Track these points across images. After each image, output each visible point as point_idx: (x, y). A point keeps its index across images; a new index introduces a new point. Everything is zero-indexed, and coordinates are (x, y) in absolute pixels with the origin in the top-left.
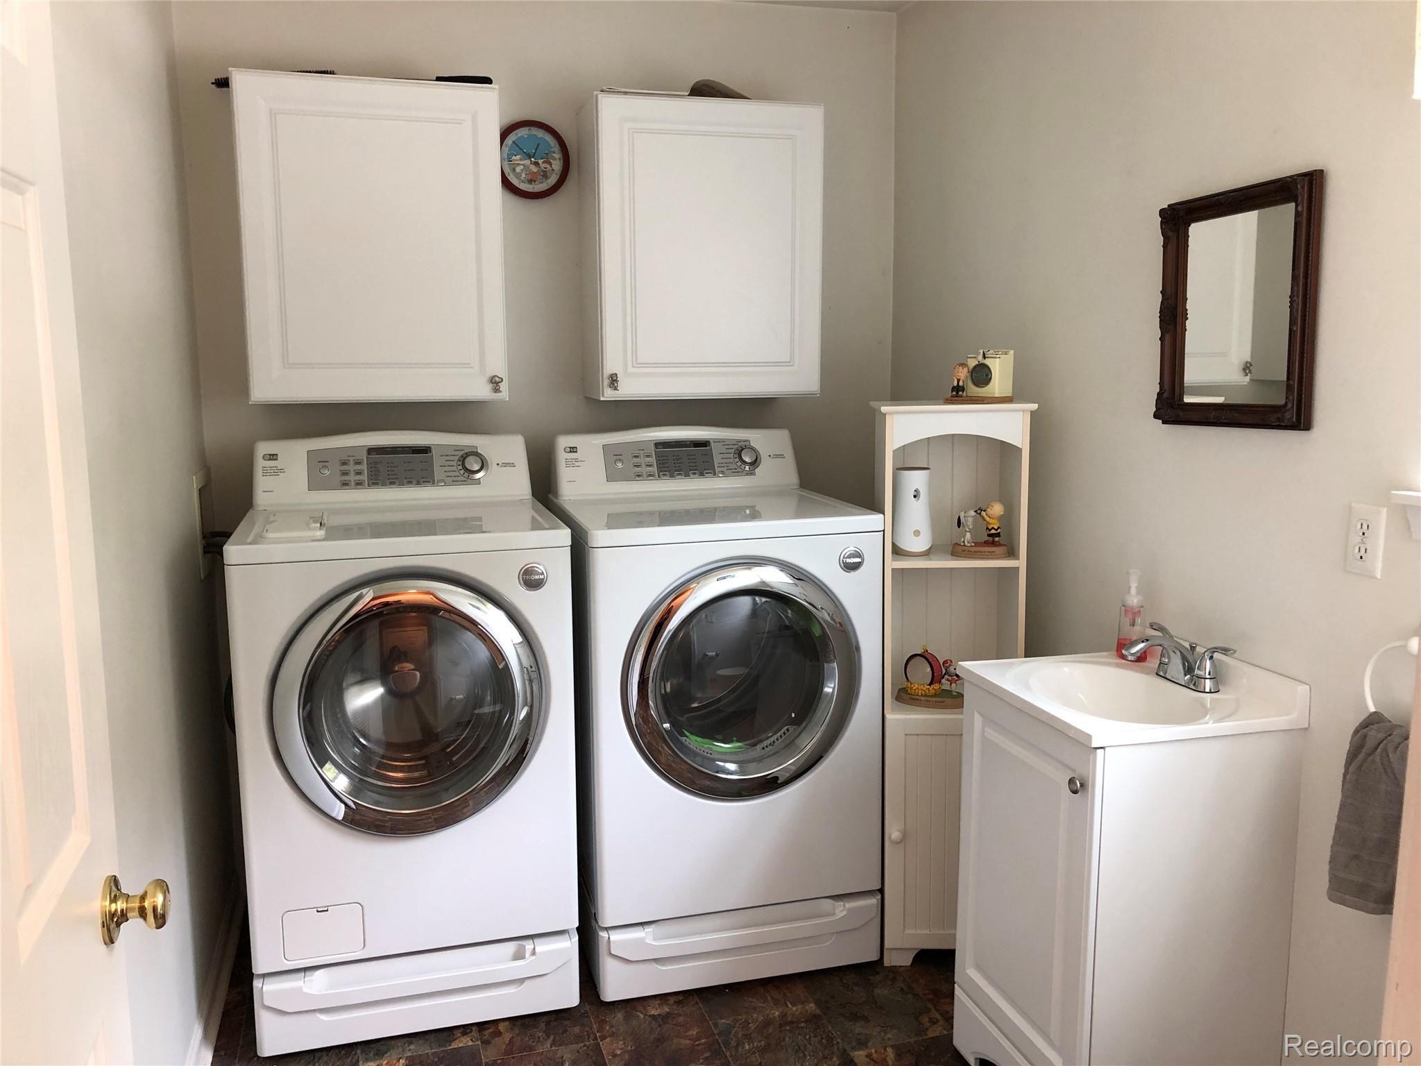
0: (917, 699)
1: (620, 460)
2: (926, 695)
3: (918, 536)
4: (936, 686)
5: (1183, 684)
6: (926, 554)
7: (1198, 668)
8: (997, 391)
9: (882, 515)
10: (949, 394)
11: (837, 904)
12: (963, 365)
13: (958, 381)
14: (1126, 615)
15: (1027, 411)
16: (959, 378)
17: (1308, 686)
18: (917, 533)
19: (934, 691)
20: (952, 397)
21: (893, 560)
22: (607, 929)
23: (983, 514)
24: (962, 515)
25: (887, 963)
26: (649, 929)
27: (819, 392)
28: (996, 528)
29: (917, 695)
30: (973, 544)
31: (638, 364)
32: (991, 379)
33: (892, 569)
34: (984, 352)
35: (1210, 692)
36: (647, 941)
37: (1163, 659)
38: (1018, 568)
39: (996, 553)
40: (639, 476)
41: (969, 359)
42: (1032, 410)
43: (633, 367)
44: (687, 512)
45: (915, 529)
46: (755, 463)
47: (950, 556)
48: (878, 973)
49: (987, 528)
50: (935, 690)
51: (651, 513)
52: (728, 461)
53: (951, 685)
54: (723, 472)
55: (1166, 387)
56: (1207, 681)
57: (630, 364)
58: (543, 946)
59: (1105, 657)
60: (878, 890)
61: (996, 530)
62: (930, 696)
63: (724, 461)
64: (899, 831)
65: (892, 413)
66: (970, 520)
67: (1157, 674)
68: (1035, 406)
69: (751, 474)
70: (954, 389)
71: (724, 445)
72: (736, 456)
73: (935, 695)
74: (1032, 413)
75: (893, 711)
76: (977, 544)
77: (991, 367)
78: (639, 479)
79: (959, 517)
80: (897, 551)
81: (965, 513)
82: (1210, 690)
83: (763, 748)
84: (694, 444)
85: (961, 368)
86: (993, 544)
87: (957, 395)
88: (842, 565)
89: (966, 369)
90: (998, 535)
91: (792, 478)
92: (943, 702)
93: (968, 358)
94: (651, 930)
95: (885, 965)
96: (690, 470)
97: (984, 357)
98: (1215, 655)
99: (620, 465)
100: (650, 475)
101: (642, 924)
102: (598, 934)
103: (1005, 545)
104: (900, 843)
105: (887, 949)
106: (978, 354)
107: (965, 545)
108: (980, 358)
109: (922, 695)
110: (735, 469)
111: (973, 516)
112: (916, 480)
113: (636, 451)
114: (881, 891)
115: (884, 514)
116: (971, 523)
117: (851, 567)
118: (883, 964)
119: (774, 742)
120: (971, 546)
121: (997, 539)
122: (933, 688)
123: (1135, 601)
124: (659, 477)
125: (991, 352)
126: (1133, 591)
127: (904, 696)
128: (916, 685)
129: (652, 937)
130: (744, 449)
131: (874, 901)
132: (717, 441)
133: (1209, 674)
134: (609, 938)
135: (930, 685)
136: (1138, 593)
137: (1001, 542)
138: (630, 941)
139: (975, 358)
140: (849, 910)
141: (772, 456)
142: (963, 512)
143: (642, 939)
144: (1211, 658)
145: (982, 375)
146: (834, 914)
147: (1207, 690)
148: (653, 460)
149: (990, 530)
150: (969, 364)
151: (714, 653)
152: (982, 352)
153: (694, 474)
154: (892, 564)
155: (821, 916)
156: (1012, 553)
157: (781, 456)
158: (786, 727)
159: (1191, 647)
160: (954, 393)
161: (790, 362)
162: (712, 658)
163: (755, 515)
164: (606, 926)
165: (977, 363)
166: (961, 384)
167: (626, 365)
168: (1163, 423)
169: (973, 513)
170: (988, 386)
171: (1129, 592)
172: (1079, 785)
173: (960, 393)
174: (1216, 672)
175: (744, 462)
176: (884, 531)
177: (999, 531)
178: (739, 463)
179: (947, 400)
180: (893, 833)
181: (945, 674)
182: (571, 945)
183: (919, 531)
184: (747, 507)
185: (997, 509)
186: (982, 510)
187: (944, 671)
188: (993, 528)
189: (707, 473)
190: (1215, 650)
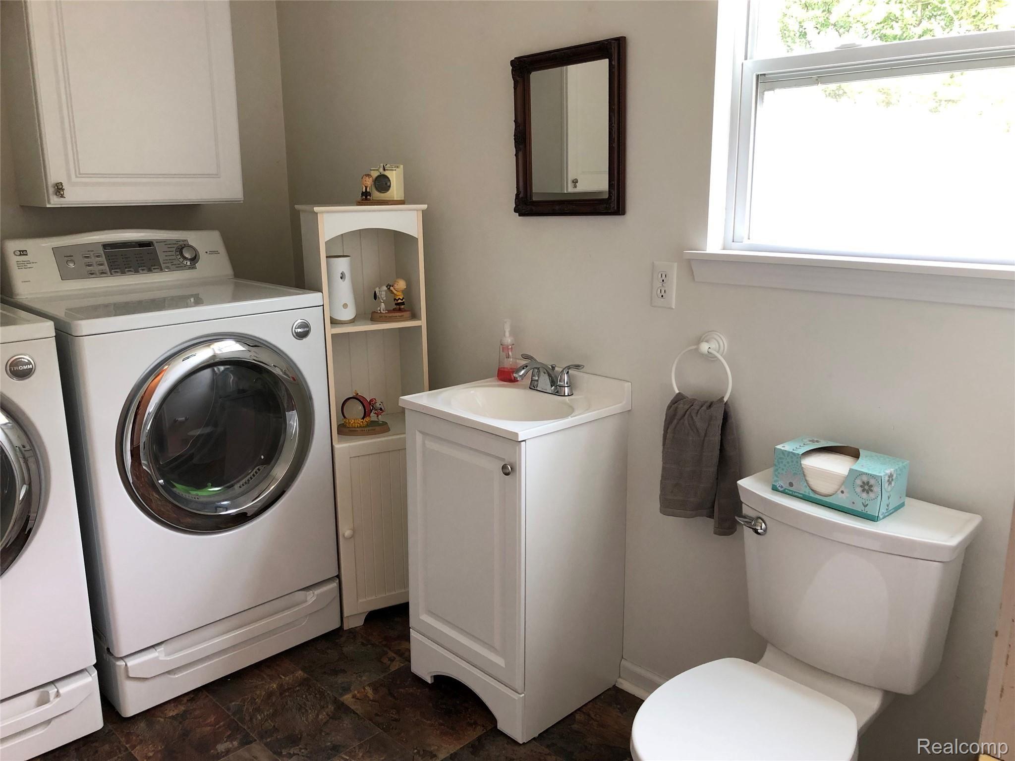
0: (355, 431)
1: (72, 261)
2: (361, 427)
3: (346, 308)
4: (367, 419)
5: (551, 392)
6: (352, 322)
7: (560, 381)
8: (395, 196)
9: (321, 293)
10: (359, 197)
11: (308, 593)
12: (369, 175)
13: (366, 188)
14: (503, 351)
15: (419, 210)
16: (366, 185)
17: (630, 383)
18: (345, 306)
19: (366, 423)
20: (362, 200)
21: (332, 327)
22: (122, 658)
23: (392, 288)
24: (377, 290)
25: (346, 627)
26: (161, 649)
27: (243, 199)
28: (402, 298)
29: (354, 427)
30: (387, 312)
31: (80, 174)
32: (390, 186)
33: (332, 334)
34: (384, 166)
35: (568, 395)
36: (161, 659)
37: (534, 378)
38: (421, 326)
39: (405, 317)
40: (92, 274)
41: (372, 172)
42: (423, 209)
43: (77, 177)
44: (140, 302)
45: (343, 303)
46: (195, 259)
47: (370, 321)
48: (341, 636)
49: (395, 299)
50: (367, 421)
51: (106, 306)
52: (171, 258)
53: (378, 416)
54: (168, 268)
55: (521, 189)
56: (566, 388)
57: (73, 176)
58: (65, 688)
59: (490, 381)
60: (336, 576)
61: (402, 300)
62: (364, 427)
63: (167, 258)
64: (351, 529)
65: (322, 212)
66: (384, 293)
67: (530, 388)
68: (425, 207)
69: (193, 268)
70: (363, 194)
71: (166, 245)
72: (178, 253)
73: (367, 426)
74: (423, 211)
75: (339, 442)
76: (389, 311)
77: (389, 177)
78: (93, 276)
79: (375, 292)
80: (334, 322)
81: (379, 288)
82: (568, 394)
83: (240, 487)
84: (139, 244)
85: (367, 178)
86: (400, 310)
87: (366, 198)
88: (295, 334)
89: (371, 179)
90: (403, 304)
91: (228, 270)
92: (374, 430)
93: (371, 170)
94: (163, 649)
95: (345, 629)
96: (139, 267)
97: (384, 170)
98: (570, 371)
99: (72, 265)
100: (103, 273)
101: (153, 646)
102: (115, 664)
103: (409, 311)
104: (351, 538)
105: (347, 617)
106: (380, 166)
107: (381, 313)
108: (381, 170)
109: (358, 427)
110: (179, 264)
111: (385, 291)
112: (342, 265)
113: (86, 251)
114: (338, 576)
115: (322, 293)
116: (384, 296)
117: (301, 336)
118: (343, 629)
119: (248, 480)
120: (386, 313)
121: (402, 307)
122: (365, 421)
123: (509, 341)
124: (111, 274)
125: (388, 165)
126: (507, 334)
127: (344, 429)
128: (353, 420)
129: (163, 655)
130: (184, 247)
131: (334, 585)
132: (159, 241)
133: (567, 384)
134: (126, 665)
135: (363, 418)
136: (510, 335)
137: (406, 309)
138: (145, 662)
139: (378, 170)
140: (317, 595)
141: (208, 252)
142: (378, 288)
143: (157, 658)
144: (568, 373)
145: (382, 183)
146: (306, 601)
147: (566, 394)
148: (103, 259)
149: (397, 300)
150: (372, 175)
151: (184, 418)
152: (382, 165)
153: (143, 270)
154: (331, 331)
155: (298, 605)
156: (415, 316)
157: (216, 252)
158: (257, 468)
159: (552, 367)
160: (364, 197)
161: (217, 175)
162: (182, 423)
163: (198, 302)
164: (121, 656)
165: (379, 174)
166: (368, 190)
167: (69, 177)
168: (519, 216)
169: (385, 288)
170: (388, 192)
171: (504, 335)
172: (510, 469)
173: (369, 197)
174: (570, 383)
175: (185, 258)
176: (323, 305)
177: (404, 300)
178: (181, 260)
179: (359, 203)
180: (346, 531)
181: (372, 409)
182: (91, 680)
183: (346, 304)
184: (192, 296)
185: (401, 284)
186: (390, 286)
187: (371, 408)
188: (399, 299)
189: (154, 269)
190: (569, 367)
